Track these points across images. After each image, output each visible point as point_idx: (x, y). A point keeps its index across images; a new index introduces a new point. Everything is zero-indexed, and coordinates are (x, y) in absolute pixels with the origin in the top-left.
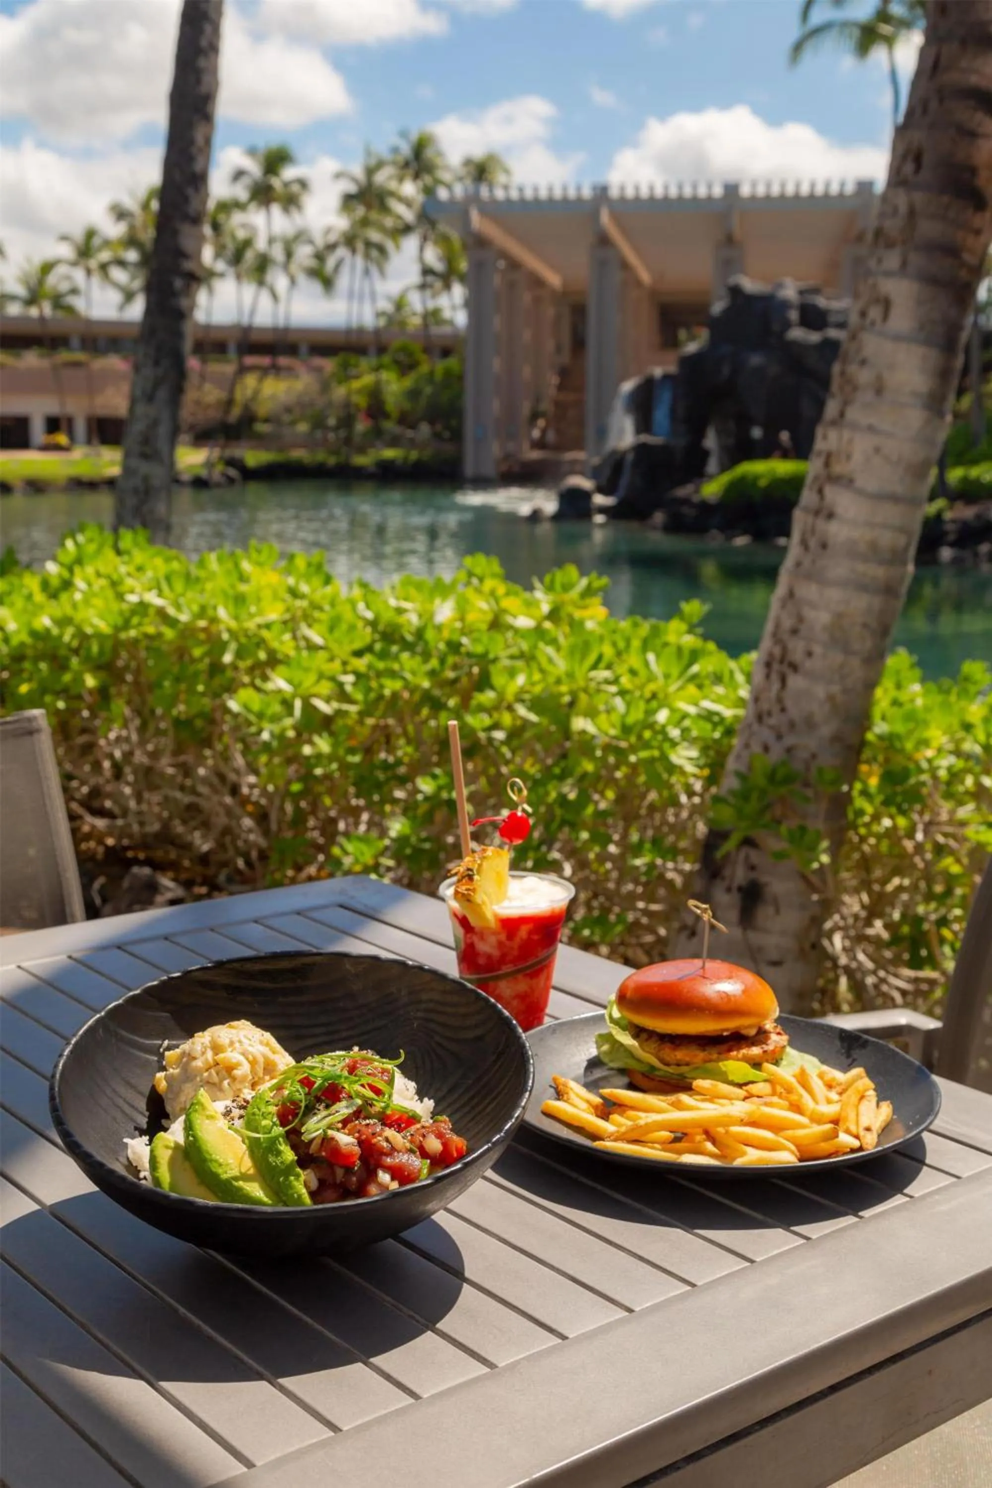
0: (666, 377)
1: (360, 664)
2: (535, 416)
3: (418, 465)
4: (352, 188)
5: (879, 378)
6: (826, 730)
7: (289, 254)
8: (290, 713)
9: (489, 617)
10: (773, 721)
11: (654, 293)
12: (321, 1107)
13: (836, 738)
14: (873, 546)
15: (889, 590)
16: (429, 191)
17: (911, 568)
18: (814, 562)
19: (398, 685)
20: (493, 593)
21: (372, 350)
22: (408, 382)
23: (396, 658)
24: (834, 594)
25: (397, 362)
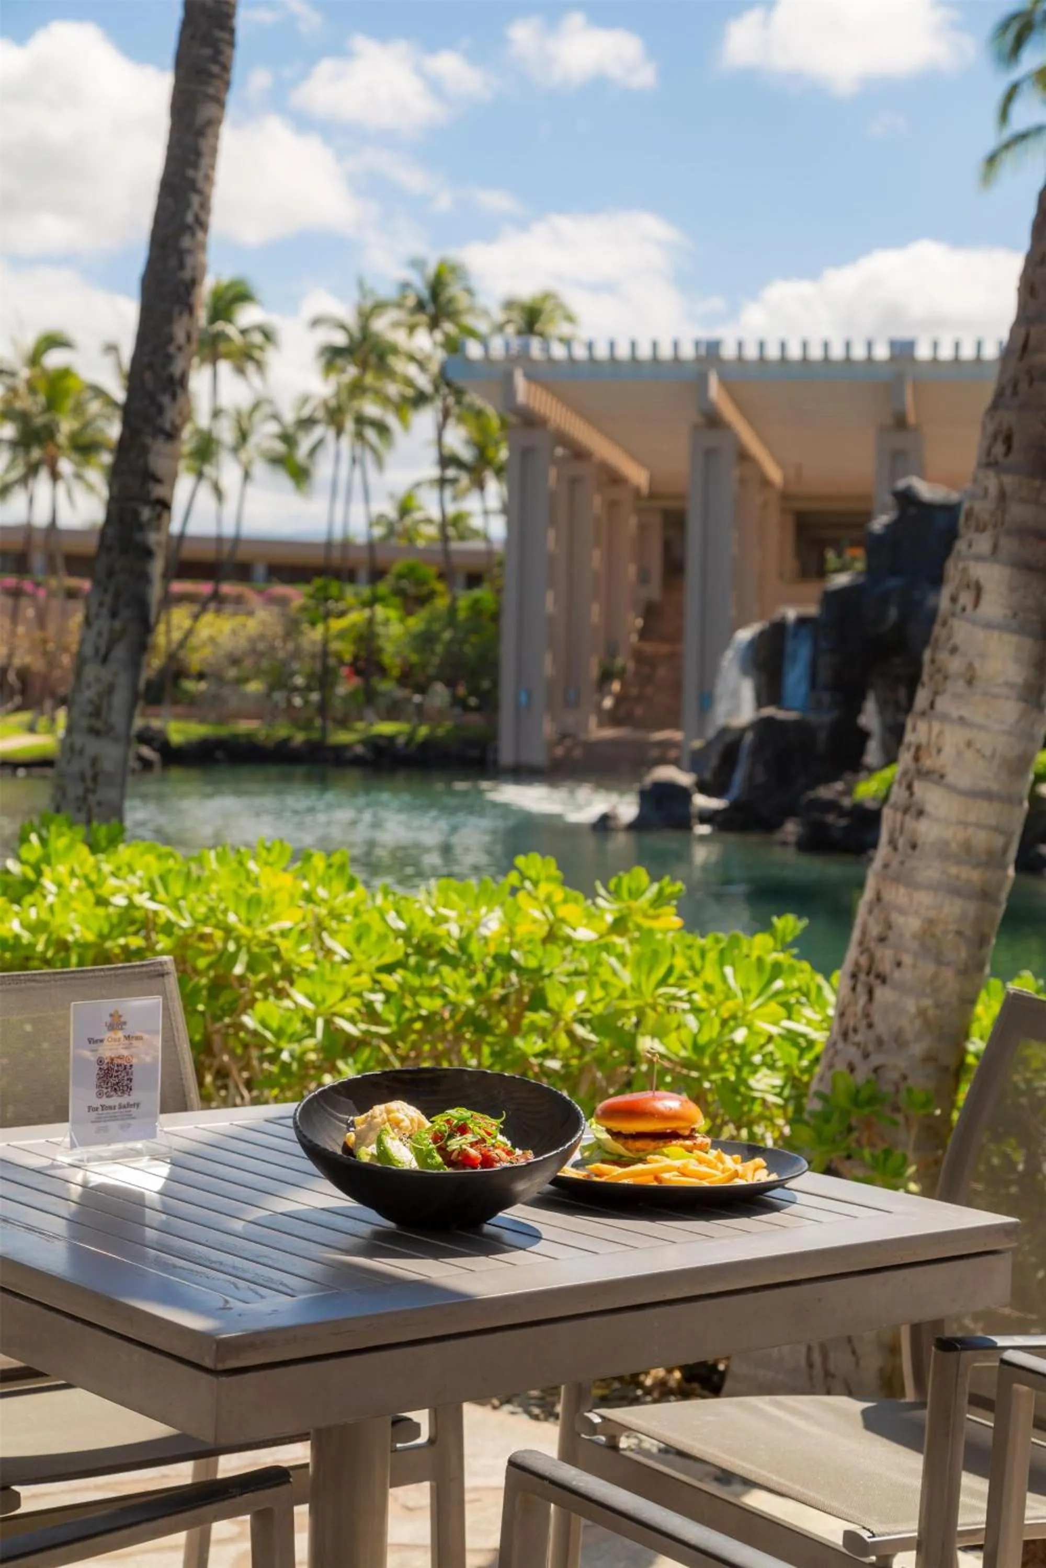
0: (802, 621)
1: (391, 981)
2: (606, 676)
3: (426, 745)
4: (340, 339)
5: (970, 666)
6: (918, 1049)
7: (243, 436)
8: (312, 1035)
9: (543, 931)
10: (858, 1038)
11: (785, 496)
12: (458, 1135)
13: (929, 1058)
14: (967, 847)
15: (985, 895)
16: (453, 346)
17: (1011, 872)
18: (902, 863)
19: (437, 1003)
20: (548, 899)
21: (363, 574)
22: (416, 623)
23: (436, 971)
24: (924, 898)
25: (399, 592)
